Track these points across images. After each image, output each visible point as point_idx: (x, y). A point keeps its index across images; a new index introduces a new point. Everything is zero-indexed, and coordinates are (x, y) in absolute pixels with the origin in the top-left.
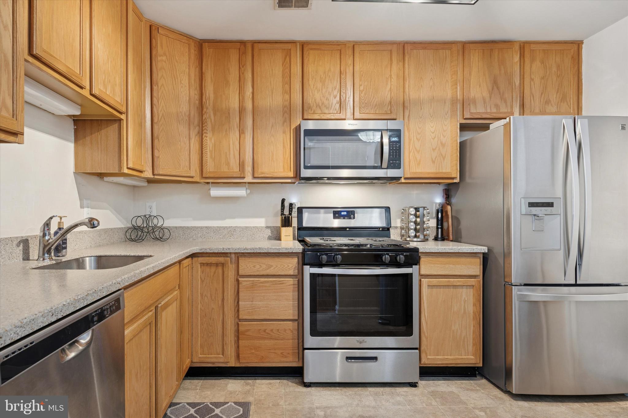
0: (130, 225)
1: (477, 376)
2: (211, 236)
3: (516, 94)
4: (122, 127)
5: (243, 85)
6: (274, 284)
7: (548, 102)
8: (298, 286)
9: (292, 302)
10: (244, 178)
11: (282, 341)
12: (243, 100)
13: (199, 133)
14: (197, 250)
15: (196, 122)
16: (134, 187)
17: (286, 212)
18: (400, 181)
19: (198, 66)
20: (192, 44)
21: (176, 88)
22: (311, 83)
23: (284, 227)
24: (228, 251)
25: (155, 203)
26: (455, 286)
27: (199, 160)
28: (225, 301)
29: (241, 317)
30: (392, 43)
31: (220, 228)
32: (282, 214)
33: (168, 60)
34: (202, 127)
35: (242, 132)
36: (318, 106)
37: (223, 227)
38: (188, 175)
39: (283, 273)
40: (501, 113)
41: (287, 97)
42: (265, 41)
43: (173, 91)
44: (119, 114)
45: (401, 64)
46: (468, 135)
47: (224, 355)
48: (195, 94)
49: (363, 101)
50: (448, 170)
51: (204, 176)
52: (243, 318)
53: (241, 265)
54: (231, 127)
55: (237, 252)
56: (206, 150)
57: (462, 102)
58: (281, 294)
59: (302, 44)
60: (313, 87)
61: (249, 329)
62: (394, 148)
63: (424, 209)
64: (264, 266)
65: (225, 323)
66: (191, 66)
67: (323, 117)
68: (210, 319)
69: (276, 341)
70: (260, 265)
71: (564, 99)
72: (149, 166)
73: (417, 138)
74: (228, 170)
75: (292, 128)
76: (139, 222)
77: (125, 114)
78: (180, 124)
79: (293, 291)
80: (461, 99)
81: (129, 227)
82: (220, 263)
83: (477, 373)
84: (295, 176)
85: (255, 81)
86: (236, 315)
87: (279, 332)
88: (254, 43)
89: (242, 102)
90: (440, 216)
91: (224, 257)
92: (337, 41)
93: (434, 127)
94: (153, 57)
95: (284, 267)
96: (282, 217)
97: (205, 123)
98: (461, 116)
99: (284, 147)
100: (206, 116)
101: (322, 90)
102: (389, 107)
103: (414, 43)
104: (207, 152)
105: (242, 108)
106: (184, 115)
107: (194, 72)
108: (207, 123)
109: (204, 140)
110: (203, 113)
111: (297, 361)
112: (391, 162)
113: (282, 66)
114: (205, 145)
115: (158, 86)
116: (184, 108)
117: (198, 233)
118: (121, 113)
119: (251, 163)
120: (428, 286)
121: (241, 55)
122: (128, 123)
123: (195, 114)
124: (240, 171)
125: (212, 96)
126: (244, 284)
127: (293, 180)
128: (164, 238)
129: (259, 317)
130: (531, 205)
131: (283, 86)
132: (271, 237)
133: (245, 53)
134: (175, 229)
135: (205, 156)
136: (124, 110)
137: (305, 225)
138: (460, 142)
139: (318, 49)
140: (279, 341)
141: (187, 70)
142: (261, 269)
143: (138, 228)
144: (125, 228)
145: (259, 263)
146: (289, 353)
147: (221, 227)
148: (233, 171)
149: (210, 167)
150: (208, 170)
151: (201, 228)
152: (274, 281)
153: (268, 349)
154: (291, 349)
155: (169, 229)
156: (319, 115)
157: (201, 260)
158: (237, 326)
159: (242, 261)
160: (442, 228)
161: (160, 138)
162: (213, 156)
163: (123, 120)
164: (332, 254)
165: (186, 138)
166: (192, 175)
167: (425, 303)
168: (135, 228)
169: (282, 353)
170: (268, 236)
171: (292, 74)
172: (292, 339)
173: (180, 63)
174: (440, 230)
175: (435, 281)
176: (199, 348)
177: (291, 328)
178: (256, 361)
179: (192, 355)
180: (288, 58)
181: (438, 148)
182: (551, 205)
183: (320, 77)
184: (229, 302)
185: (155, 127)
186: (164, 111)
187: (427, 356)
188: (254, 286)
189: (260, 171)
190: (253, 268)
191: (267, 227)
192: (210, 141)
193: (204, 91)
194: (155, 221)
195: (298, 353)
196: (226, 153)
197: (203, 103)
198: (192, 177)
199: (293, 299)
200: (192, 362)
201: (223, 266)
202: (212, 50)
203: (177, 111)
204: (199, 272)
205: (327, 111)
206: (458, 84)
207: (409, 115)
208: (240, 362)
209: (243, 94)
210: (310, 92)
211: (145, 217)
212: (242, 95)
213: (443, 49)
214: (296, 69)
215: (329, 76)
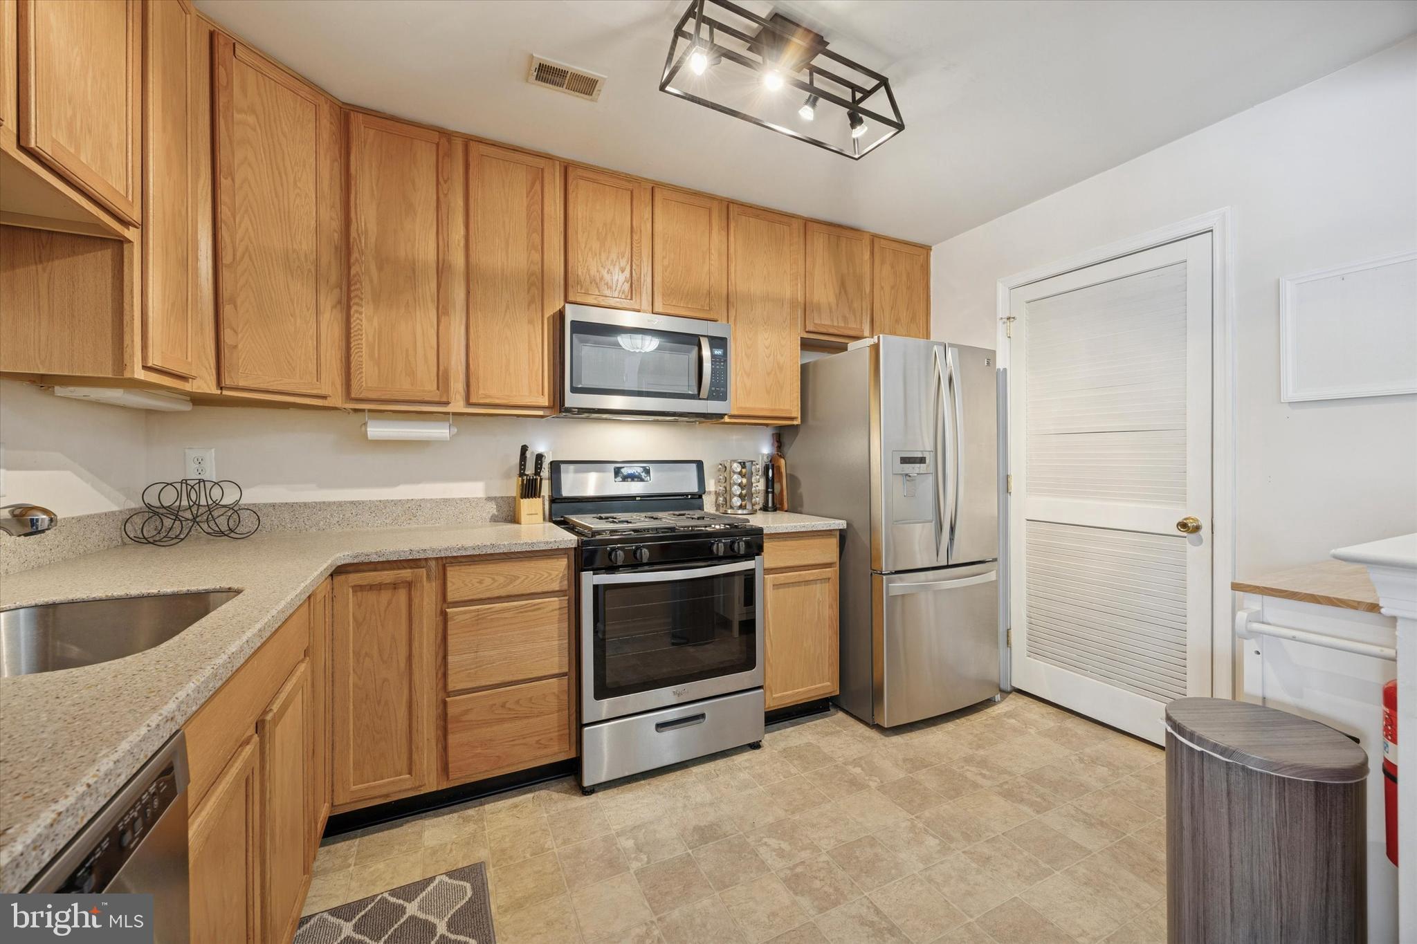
0: (136, 504)
1: (830, 708)
2: (363, 522)
3: (866, 304)
4: (126, 260)
5: (445, 218)
6: (521, 612)
7: (897, 321)
8: (569, 610)
9: (556, 643)
10: (447, 403)
11: (539, 719)
12: (446, 249)
13: (339, 302)
14: (344, 559)
15: (333, 279)
16: (149, 412)
17: (530, 470)
18: (723, 420)
19: (339, 160)
20: (325, 108)
21: (283, 195)
22: (580, 238)
23: (525, 498)
24: (422, 556)
25: (213, 450)
26: (807, 582)
27: (341, 360)
28: (415, 660)
29: (451, 687)
30: (712, 197)
31: (385, 503)
32: (522, 474)
33: (260, 126)
34: (349, 291)
35: (442, 309)
36: (593, 281)
37: (392, 501)
38: (315, 392)
39: (539, 590)
40: (850, 329)
41: (536, 257)
42: (493, 143)
43: (275, 199)
44: (120, 226)
45: (724, 233)
46: (812, 357)
47: (414, 774)
48: (331, 218)
49: (668, 284)
50: (787, 407)
51: (353, 396)
52: (457, 688)
53: (451, 582)
54: (419, 298)
55: (443, 555)
56: (359, 342)
57: (803, 306)
58: (536, 629)
59: (565, 164)
60: (585, 247)
61: (469, 708)
62: (718, 367)
63: (752, 463)
64: (501, 580)
65: (414, 706)
66: (322, 152)
67: (603, 303)
68: (379, 703)
69: (526, 721)
70: (493, 579)
71: (913, 319)
72: (208, 367)
73: (746, 354)
74: (412, 385)
75: (546, 316)
76: (169, 498)
77: (137, 228)
78: (292, 276)
79: (560, 621)
80: (803, 302)
81: (135, 509)
82: (402, 582)
83: (830, 703)
84: (552, 404)
85: (471, 214)
86: (440, 685)
87: (533, 703)
88: (469, 141)
89: (444, 252)
90: (770, 475)
91: (411, 568)
92: (626, 174)
93: (769, 340)
94: (221, 108)
95: (540, 578)
96: (523, 480)
97: (356, 284)
98: (803, 328)
99: (530, 349)
100: (358, 269)
101: (600, 254)
102: (708, 299)
103: (742, 205)
104: (361, 346)
105: (443, 265)
106: (303, 259)
107: (329, 170)
108: (362, 285)
109: (355, 319)
110: (352, 261)
111: (568, 749)
112: (713, 389)
113: (527, 197)
114: (355, 329)
115: (233, 180)
116: (305, 244)
117: (331, 515)
118: (125, 223)
119: (462, 377)
120: (774, 585)
121: (440, 159)
122: (147, 254)
123: (330, 262)
124: (438, 389)
125: (373, 227)
126: (457, 620)
127: (547, 412)
128: (240, 530)
129: (491, 681)
130: (905, 460)
131: (528, 235)
132: (497, 516)
133: (449, 154)
134: (271, 509)
135: (356, 353)
136: (136, 216)
137: (566, 493)
138: (801, 365)
139: (594, 181)
140: (531, 720)
141: (313, 160)
142: (496, 584)
143: (165, 511)
144: (121, 512)
145: (492, 574)
146: (551, 739)
147: (387, 501)
148: (422, 389)
149: (368, 378)
150: (364, 384)
151: (340, 504)
152: (523, 606)
153: (511, 739)
154: (556, 729)
155: (254, 510)
156: (595, 299)
157: (355, 578)
158: (441, 707)
159: (452, 573)
160: (773, 492)
161: (239, 303)
162: (376, 355)
163: (130, 242)
164: (632, 546)
165: (308, 310)
166: (323, 392)
167: (770, 613)
168: (153, 512)
169: (538, 742)
170: (490, 516)
171: (546, 216)
172: (558, 711)
173: (293, 140)
174: (770, 495)
175: (782, 577)
176: (352, 771)
177: (556, 691)
178: (485, 769)
179: (333, 791)
180: (538, 186)
181: (773, 373)
182: (922, 460)
183: (598, 232)
184: (425, 660)
185: (226, 275)
186: (251, 243)
187: (772, 694)
188: (479, 621)
189: (481, 392)
190: (478, 584)
191: (489, 499)
192: (367, 321)
193: (353, 215)
194: (216, 493)
195: (570, 734)
196: (407, 351)
197: (351, 240)
198: (324, 397)
199: (559, 636)
200: (332, 805)
201: (410, 590)
202: (372, 132)
203: (285, 246)
204: (351, 606)
205: (607, 292)
206: (799, 280)
207: (736, 316)
208: (450, 779)
209: (445, 235)
210: (580, 256)
211: (184, 485)
212: (443, 239)
213: (780, 223)
214: (554, 208)
215: (613, 233)
